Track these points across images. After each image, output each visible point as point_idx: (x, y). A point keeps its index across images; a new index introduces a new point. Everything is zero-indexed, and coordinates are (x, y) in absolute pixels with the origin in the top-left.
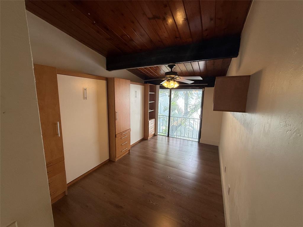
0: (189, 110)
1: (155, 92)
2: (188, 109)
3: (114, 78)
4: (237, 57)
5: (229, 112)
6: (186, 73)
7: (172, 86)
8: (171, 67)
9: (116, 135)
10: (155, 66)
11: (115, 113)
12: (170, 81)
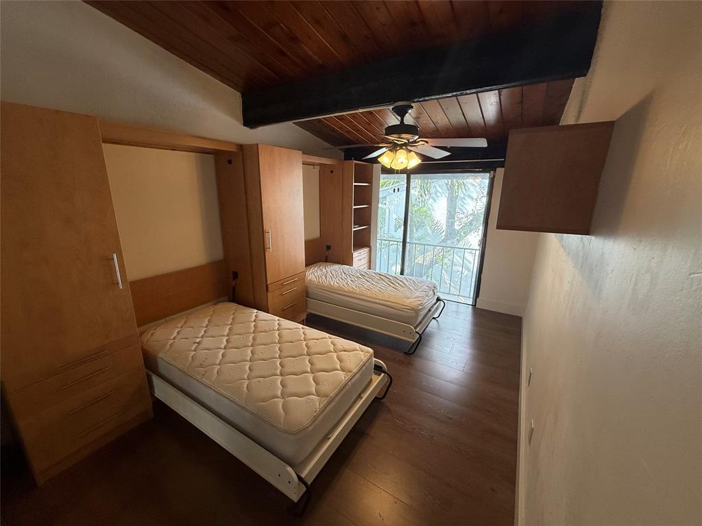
0: (457, 227)
1: (370, 182)
2: (456, 224)
3: (257, 145)
4: (585, 75)
5: (553, 235)
6: (447, 129)
7: (402, 163)
8: (401, 112)
9: (267, 286)
10: (361, 111)
11: (262, 233)
12: (396, 151)
